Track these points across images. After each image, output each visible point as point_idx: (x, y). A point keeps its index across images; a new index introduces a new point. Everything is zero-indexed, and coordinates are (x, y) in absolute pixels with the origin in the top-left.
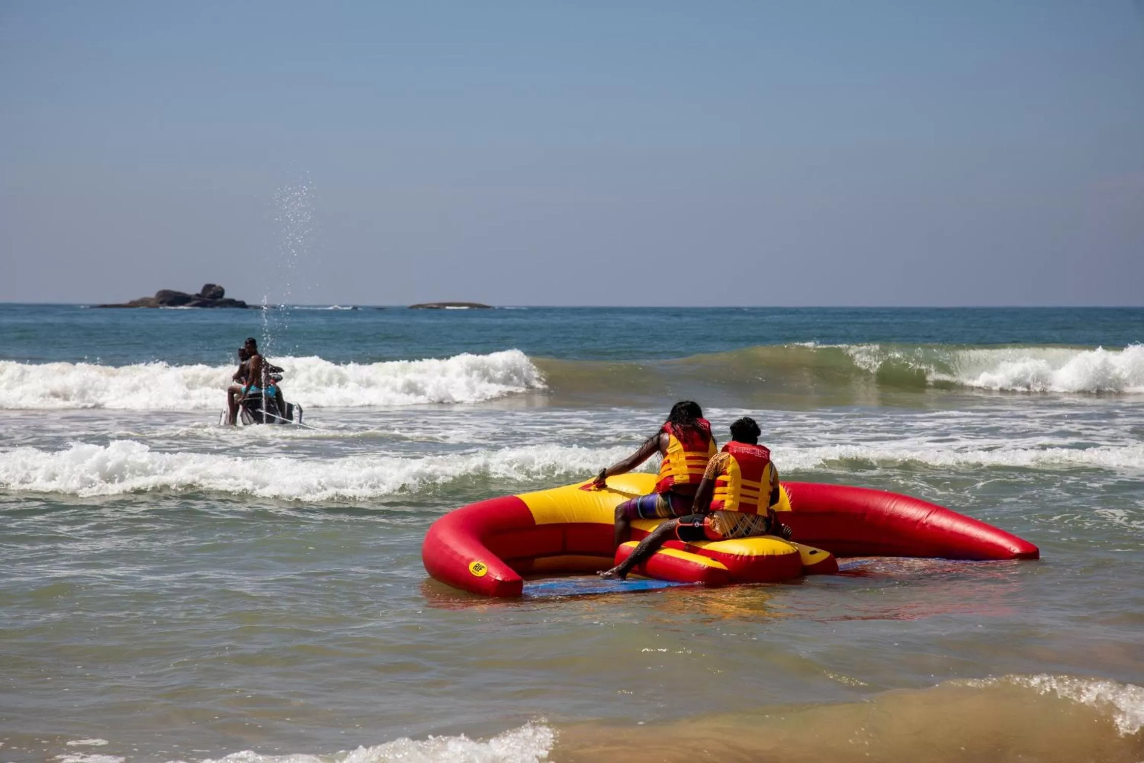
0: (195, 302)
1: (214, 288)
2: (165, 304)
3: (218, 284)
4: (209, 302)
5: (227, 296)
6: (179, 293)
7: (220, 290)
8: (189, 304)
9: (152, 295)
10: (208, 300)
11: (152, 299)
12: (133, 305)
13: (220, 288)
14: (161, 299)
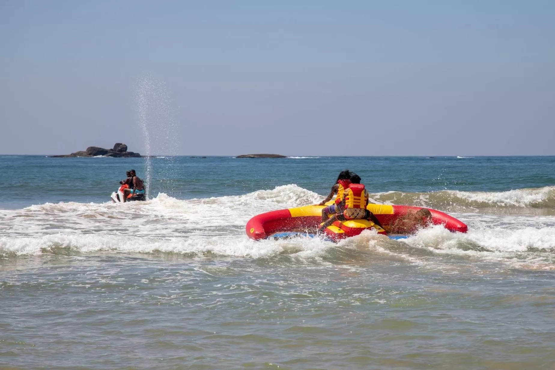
0: (110, 154)
1: (121, 145)
2: (91, 155)
3: (123, 143)
4: (118, 154)
5: (129, 150)
6: (100, 149)
7: (125, 146)
8: (106, 155)
9: (85, 150)
10: (118, 152)
11: (84, 152)
12: (74, 155)
13: (125, 145)
14: (90, 152)
